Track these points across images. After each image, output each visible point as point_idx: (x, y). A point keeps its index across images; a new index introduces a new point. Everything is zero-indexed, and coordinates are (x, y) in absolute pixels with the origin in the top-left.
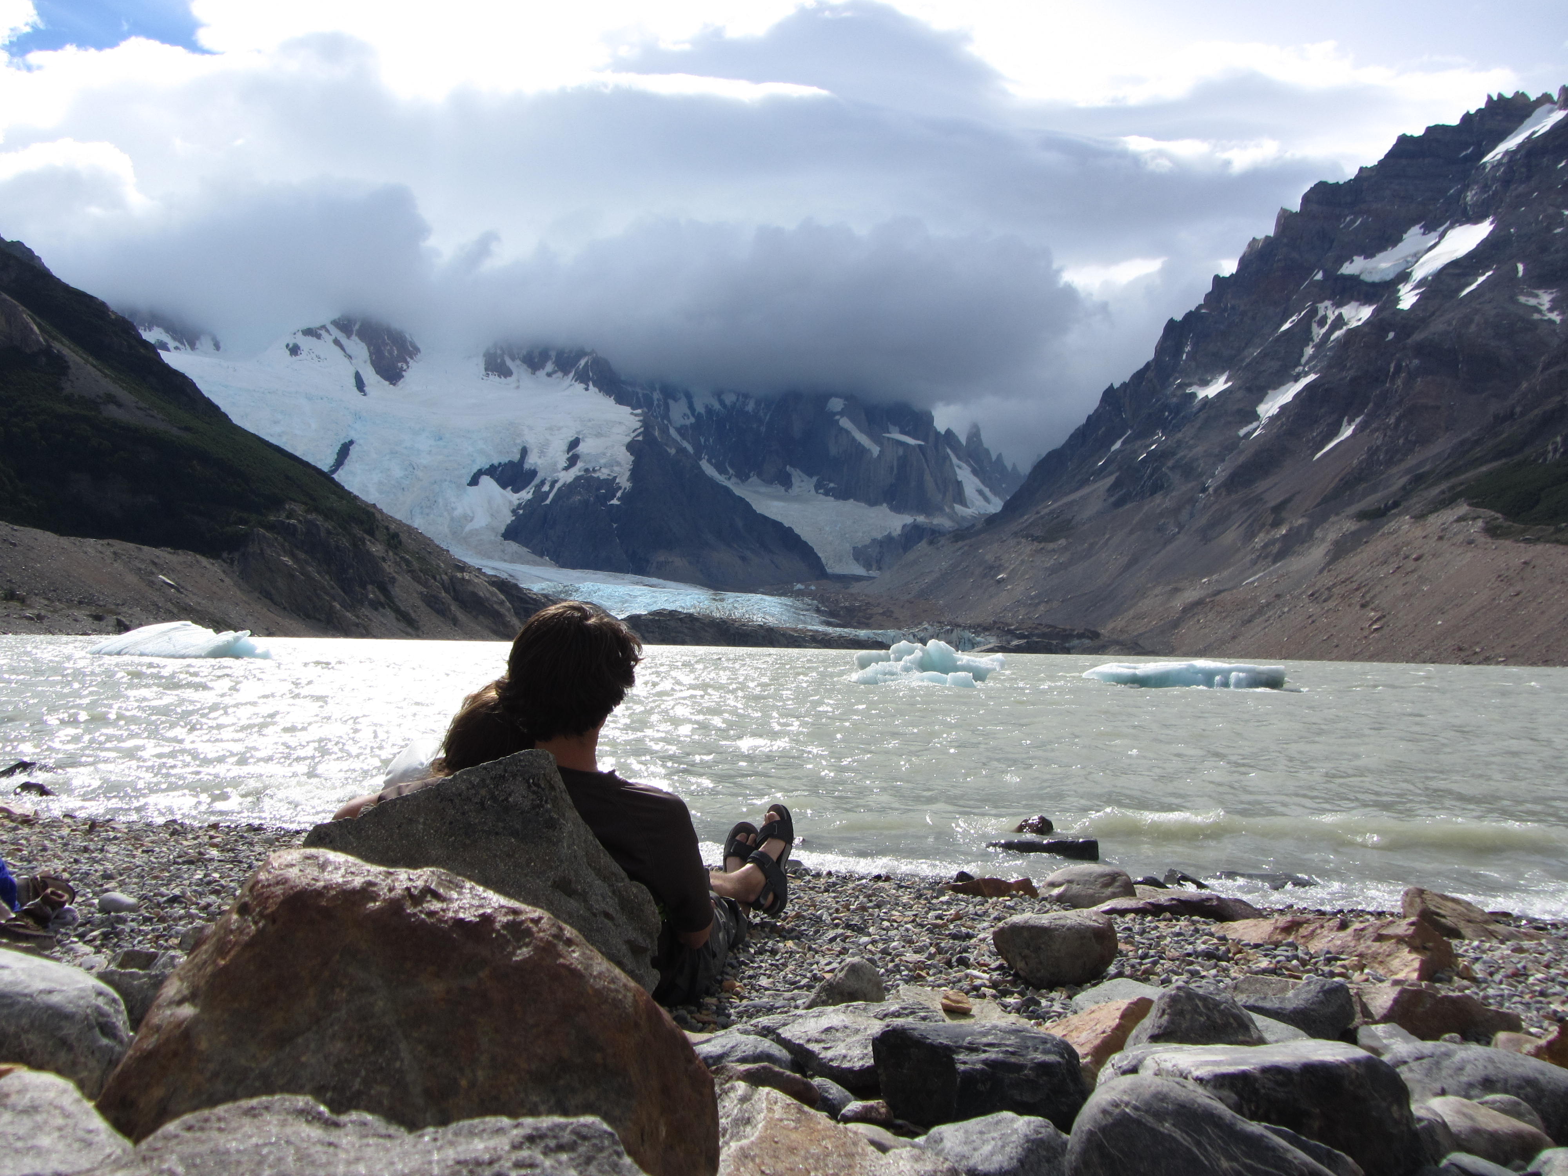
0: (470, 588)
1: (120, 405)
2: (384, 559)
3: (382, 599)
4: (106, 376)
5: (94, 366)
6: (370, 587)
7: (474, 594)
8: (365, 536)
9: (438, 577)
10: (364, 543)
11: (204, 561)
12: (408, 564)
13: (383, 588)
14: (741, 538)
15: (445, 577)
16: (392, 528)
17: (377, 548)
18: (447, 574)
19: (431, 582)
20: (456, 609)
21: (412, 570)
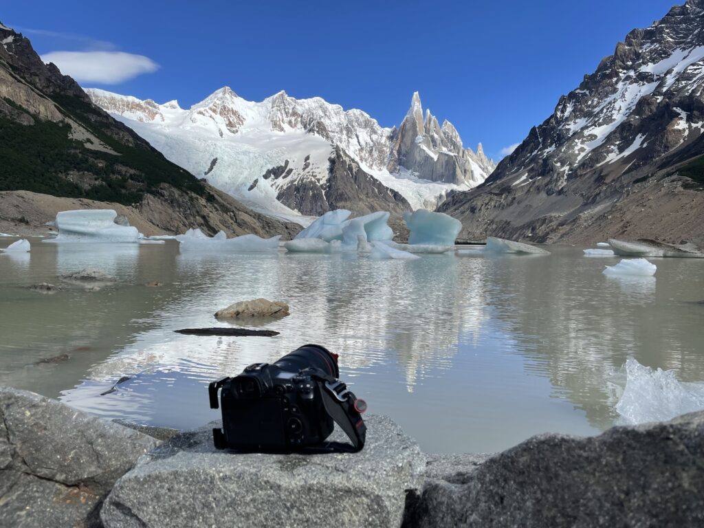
0: (242, 217)
1: (92, 143)
2: (205, 206)
3: (203, 222)
4: (88, 131)
5: (83, 127)
6: (197, 217)
8: (198, 196)
9: (228, 213)
11: (123, 206)
12: (215, 208)
13: (204, 217)
14: (377, 196)
15: (231, 213)
16: (212, 193)
17: (203, 201)
18: (233, 212)
19: (225, 215)
20: (235, 226)
21: (217, 210)
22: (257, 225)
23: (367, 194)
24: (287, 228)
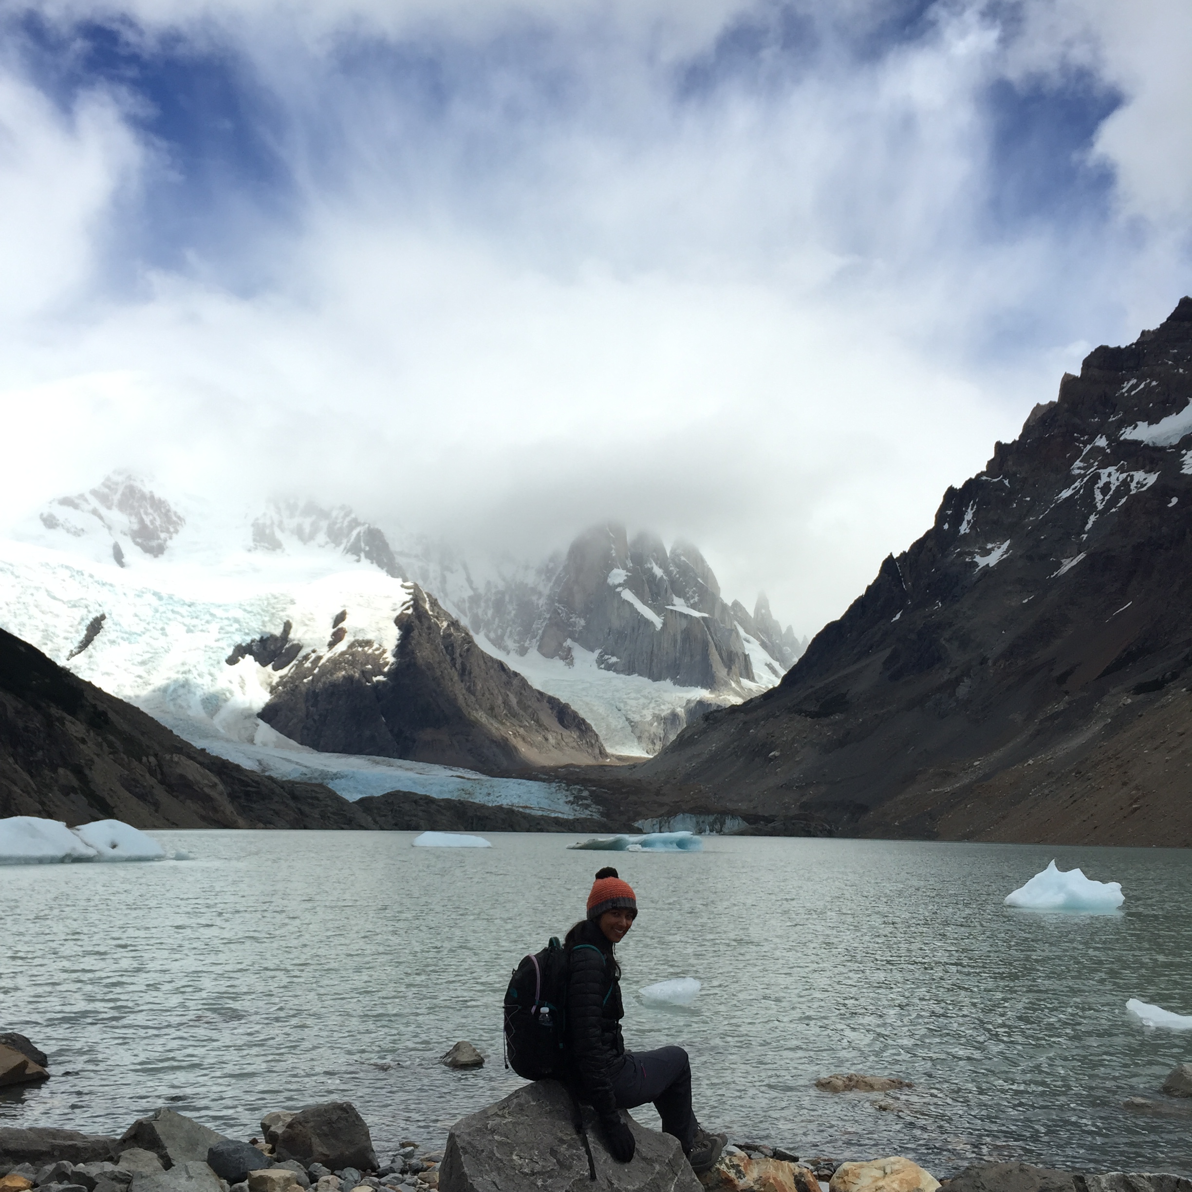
0: (179, 771)
2: (83, 741)
3: (75, 783)
6: (61, 771)
7: (182, 777)
8: (65, 715)
9: (144, 759)
10: (63, 724)
12: (111, 745)
13: (78, 771)
14: (515, 715)
15: (152, 759)
16: (101, 707)
17: (76, 728)
18: (156, 756)
19: (135, 763)
20: (160, 793)
21: (114, 751)
22: (219, 791)
23: (492, 709)
24: (295, 797)
